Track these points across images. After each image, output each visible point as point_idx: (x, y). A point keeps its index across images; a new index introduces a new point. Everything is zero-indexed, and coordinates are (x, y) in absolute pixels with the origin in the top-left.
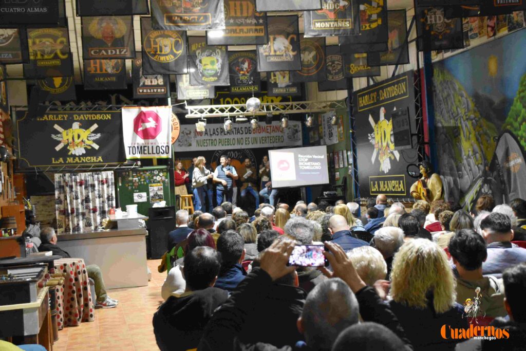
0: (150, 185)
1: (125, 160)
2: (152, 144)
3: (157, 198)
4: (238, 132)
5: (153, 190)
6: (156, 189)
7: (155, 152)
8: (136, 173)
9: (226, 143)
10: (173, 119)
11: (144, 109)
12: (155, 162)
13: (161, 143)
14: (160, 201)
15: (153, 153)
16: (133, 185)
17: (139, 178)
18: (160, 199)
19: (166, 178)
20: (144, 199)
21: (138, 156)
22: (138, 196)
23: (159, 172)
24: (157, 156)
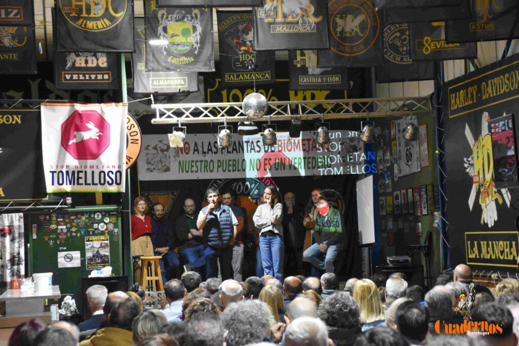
0: (86, 238)
1: (45, 194)
2: (92, 167)
3: (99, 261)
4: (251, 149)
5: (93, 247)
6: (97, 244)
7: (96, 181)
8: (63, 218)
9: (231, 168)
10: (129, 124)
11: (80, 107)
12: (99, 199)
13: (108, 167)
14: (104, 266)
15: (93, 184)
16: (57, 238)
17: (69, 226)
18: (104, 262)
19: (116, 226)
20: (76, 263)
21: (68, 188)
22: (66, 257)
23: (104, 216)
24: (99, 189)
